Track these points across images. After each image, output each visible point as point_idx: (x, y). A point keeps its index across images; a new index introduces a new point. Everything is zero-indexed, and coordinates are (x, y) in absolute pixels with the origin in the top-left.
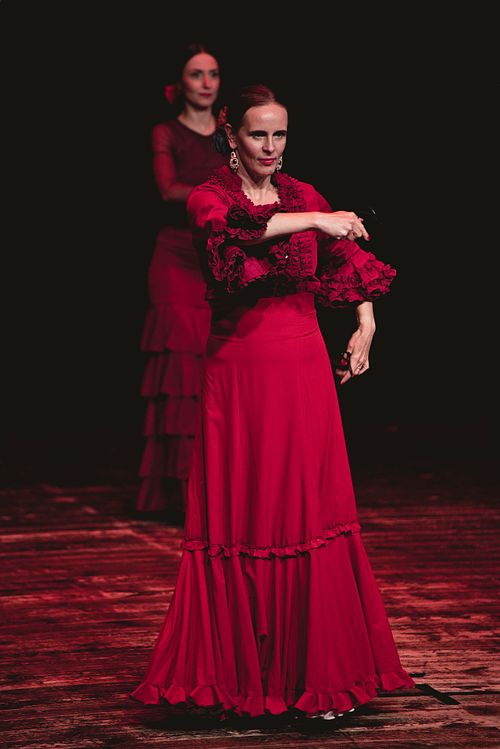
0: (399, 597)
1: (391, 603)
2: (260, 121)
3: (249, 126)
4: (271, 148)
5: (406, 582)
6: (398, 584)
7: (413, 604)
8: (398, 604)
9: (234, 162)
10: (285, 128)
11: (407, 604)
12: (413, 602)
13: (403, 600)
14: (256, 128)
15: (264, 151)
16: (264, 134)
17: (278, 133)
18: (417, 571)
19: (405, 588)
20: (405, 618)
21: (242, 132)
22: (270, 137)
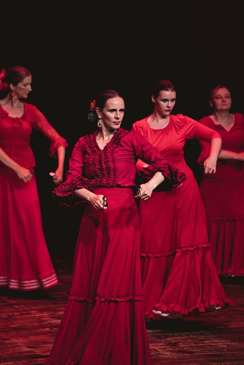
0: (45, 319)
1: (41, 322)
2: (114, 105)
3: (108, 107)
4: (119, 117)
5: (48, 312)
6: (44, 313)
7: (51, 322)
8: (44, 322)
9: (100, 124)
10: (124, 108)
11: (48, 322)
12: (51, 320)
13: (46, 321)
14: (112, 108)
15: (115, 118)
16: (115, 110)
17: (121, 110)
18: (53, 306)
19: (47, 314)
20: (47, 329)
21: (105, 110)
22: (118, 111)
